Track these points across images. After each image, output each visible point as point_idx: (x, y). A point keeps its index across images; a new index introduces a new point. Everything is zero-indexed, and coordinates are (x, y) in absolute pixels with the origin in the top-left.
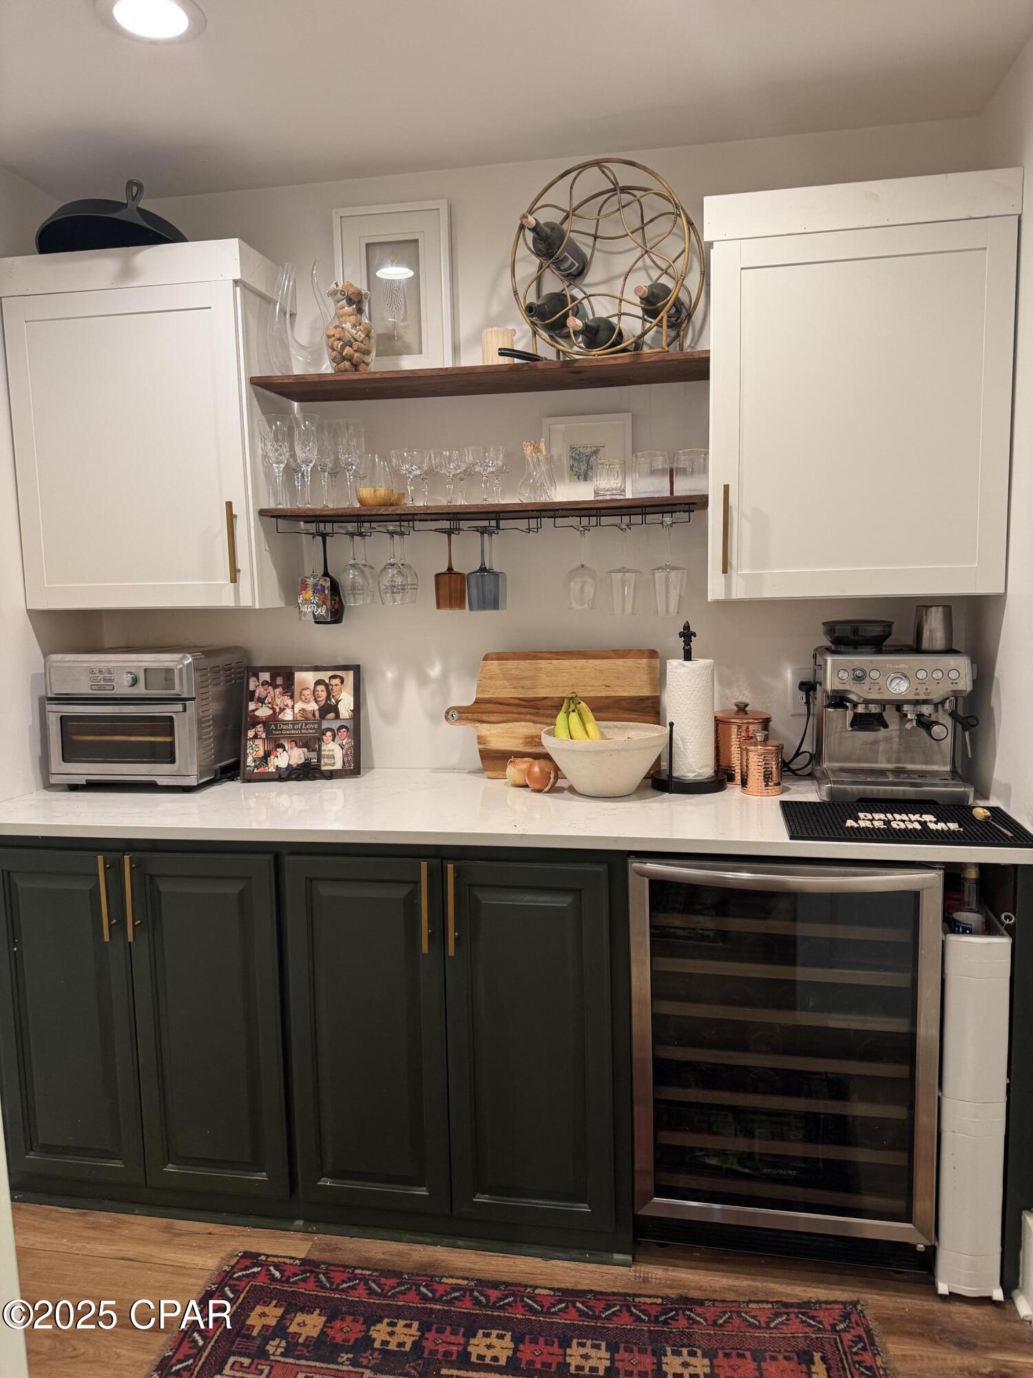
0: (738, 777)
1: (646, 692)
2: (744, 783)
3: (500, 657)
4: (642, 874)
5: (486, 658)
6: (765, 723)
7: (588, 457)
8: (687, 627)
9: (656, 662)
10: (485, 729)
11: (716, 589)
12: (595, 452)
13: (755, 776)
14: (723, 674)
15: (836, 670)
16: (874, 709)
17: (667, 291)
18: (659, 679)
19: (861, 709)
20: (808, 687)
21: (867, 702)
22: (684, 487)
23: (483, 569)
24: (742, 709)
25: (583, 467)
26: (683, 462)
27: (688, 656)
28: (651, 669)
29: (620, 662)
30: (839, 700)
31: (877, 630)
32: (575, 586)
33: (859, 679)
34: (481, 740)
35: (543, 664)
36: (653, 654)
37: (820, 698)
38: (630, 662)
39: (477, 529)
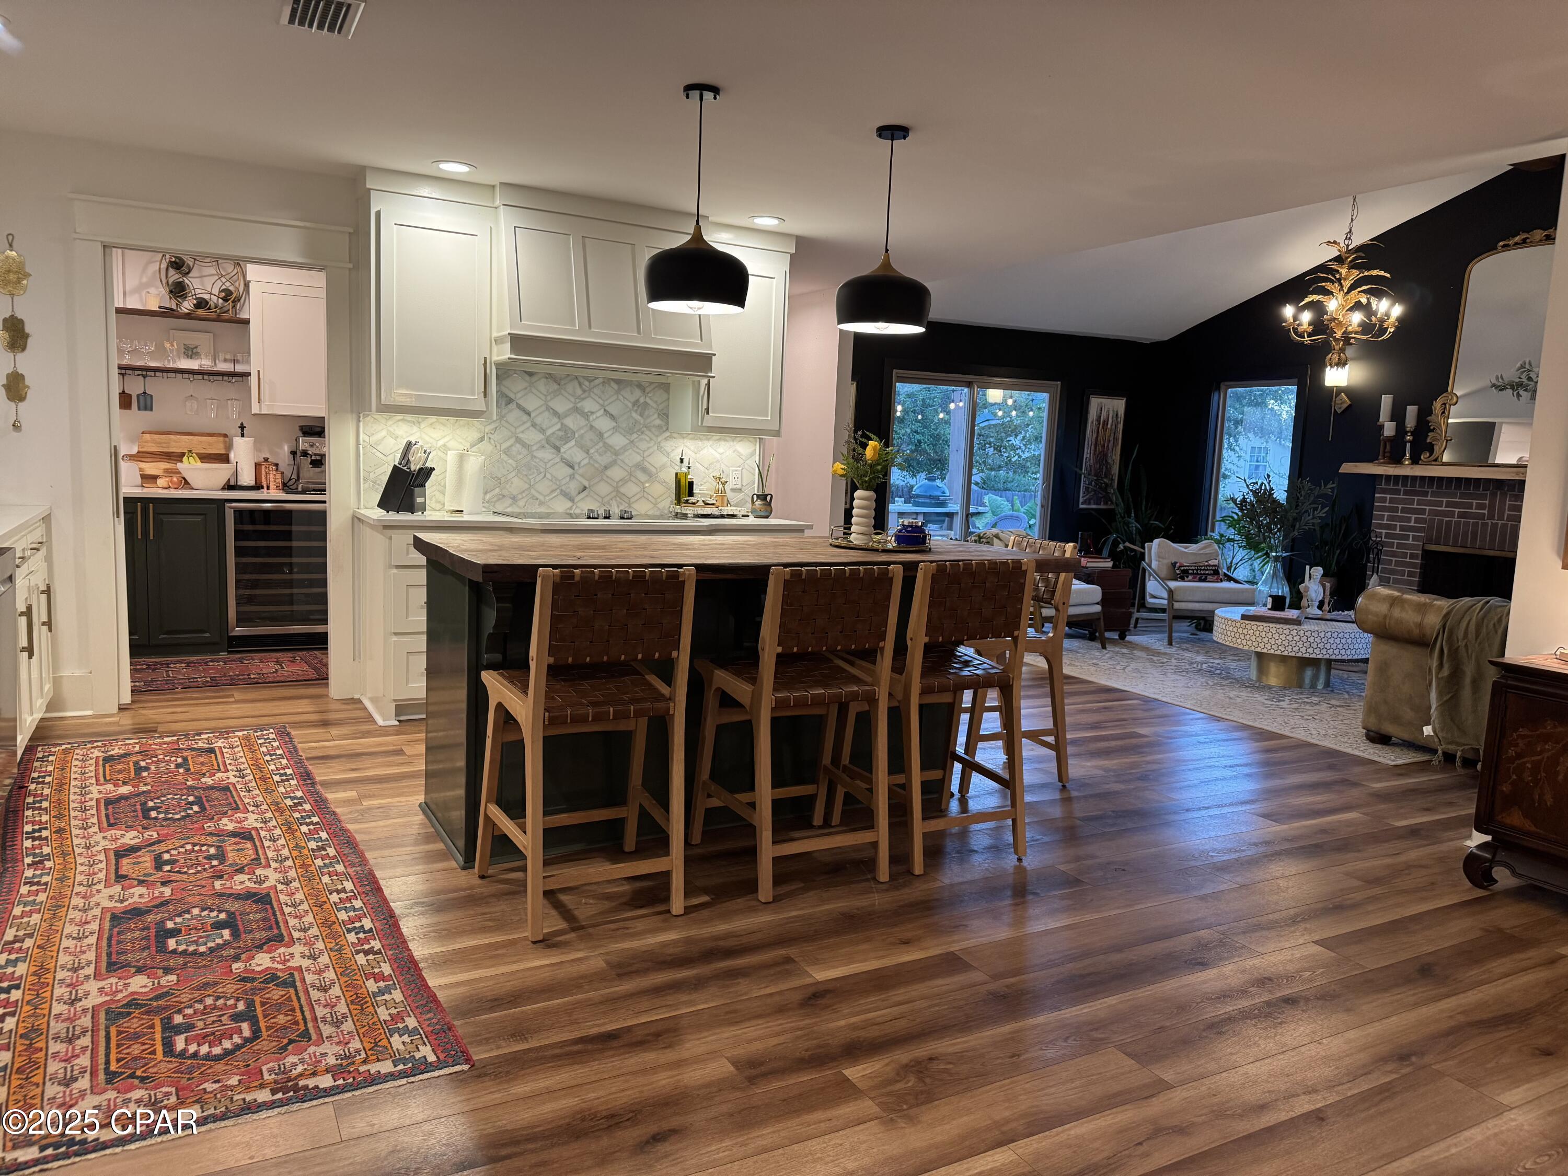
0: (265, 487)
1: (223, 452)
2: (268, 488)
3: (150, 433)
4: (231, 508)
5: (143, 433)
6: (277, 465)
7: (192, 349)
8: (242, 424)
9: (227, 439)
10: (143, 465)
11: (255, 409)
12: (196, 348)
13: (272, 486)
14: (257, 447)
15: (303, 442)
16: (318, 458)
17: (231, 293)
18: (229, 446)
19: (313, 458)
20: (294, 453)
21: (316, 455)
22: (240, 368)
23: (145, 393)
24: (266, 460)
25: (191, 352)
26: (239, 357)
27: (243, 436)
28: (225, 442)
29: (210, 438)
30: (305, 454)
31: (319, 429)
32: (188, 404)
33: (312, 446)
34: (141, 470)
35: (172, 437)
36: (225, 436)
37: (298, 454)
38: (214, 439)
39: (142, 375)
